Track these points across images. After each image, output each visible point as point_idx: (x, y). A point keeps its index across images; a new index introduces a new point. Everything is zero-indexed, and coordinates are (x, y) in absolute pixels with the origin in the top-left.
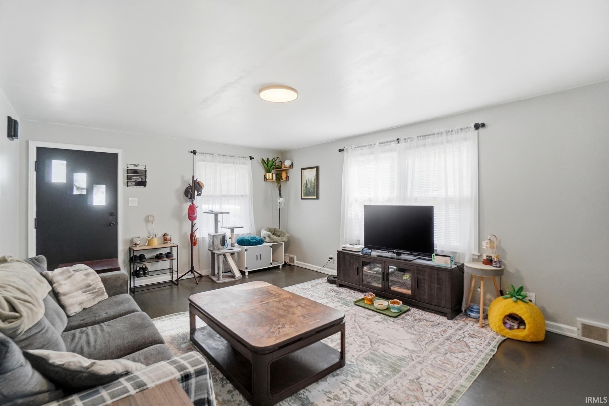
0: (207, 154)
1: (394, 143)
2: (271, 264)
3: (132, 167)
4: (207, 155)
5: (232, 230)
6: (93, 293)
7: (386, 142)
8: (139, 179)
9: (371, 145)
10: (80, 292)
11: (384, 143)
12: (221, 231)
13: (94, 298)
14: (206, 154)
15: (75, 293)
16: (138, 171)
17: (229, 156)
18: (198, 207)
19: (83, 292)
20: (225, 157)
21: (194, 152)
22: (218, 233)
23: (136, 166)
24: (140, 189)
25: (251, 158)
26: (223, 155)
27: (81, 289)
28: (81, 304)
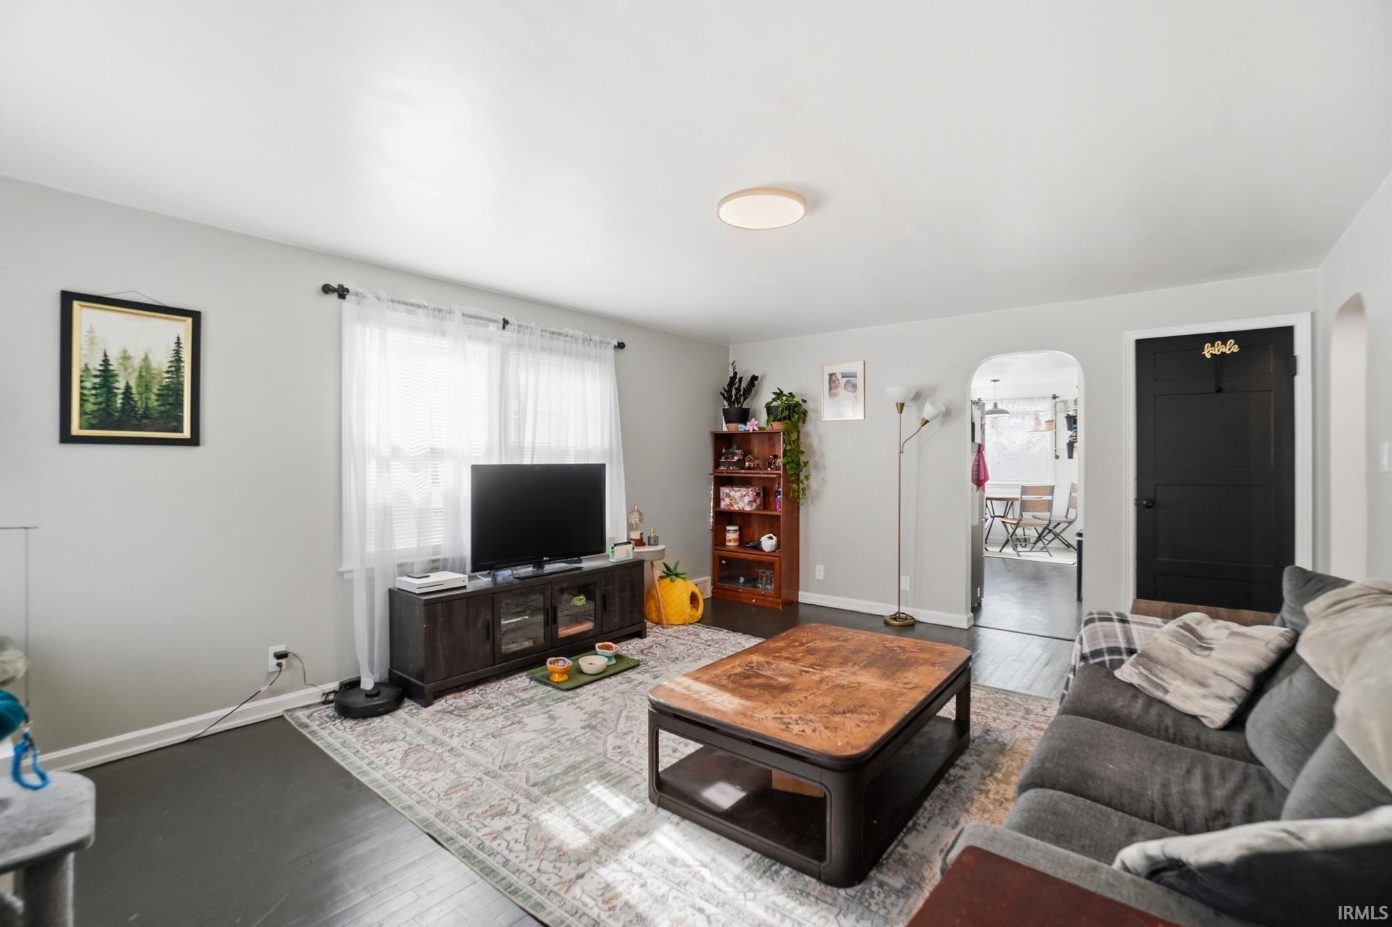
1: (495, 324)
7: (480, 318)
9: (440, 310)
11: (476, 317)
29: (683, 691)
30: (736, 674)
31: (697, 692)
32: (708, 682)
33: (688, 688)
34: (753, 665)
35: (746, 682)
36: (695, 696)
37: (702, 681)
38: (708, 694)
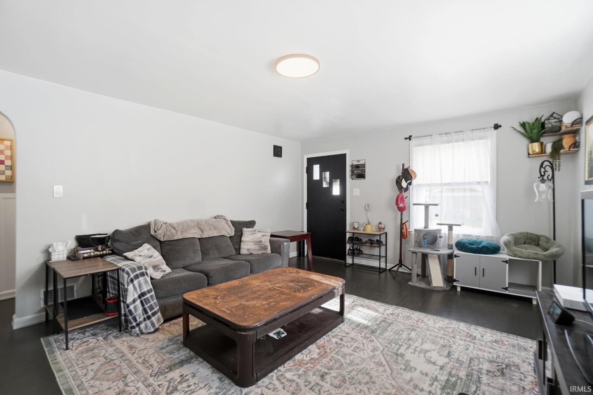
0: (424, 136)
2: (506, 289)
3: (355, 163)
4: (423, 138)
5: (450, 227)
6: (260, 247)
8: (360, 172)
10: (253, 243)
12: (432, 226)
13: (259, 250)
14: (421, 137)
15: (249, 243)
16: (359, 166)
17: (455, 132)
18: (407, 197)
19: (254, 244)
20: (449, 135)
21: (410, 138)
22: (427, 228)
23: (359, 161)
24: (360, 181)
25: (497, 127)
26: (445, 134)
27: (255, 242)
28: (248, 250)
29: (332, 280)
30: (311, 287)
31: (326, 280)
32: (323, 283)
33: (330, 281)
34: (302, 291)
35: (307, 284)
36: (326, 279)
37: (325, 284)
38: (322, 279)
